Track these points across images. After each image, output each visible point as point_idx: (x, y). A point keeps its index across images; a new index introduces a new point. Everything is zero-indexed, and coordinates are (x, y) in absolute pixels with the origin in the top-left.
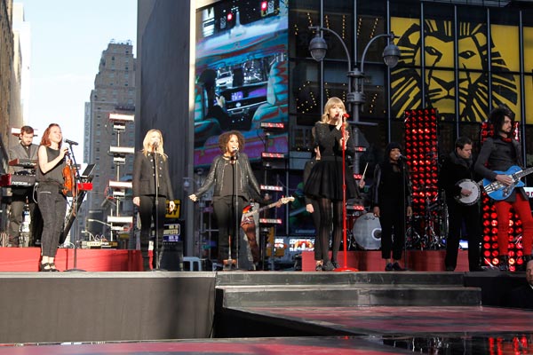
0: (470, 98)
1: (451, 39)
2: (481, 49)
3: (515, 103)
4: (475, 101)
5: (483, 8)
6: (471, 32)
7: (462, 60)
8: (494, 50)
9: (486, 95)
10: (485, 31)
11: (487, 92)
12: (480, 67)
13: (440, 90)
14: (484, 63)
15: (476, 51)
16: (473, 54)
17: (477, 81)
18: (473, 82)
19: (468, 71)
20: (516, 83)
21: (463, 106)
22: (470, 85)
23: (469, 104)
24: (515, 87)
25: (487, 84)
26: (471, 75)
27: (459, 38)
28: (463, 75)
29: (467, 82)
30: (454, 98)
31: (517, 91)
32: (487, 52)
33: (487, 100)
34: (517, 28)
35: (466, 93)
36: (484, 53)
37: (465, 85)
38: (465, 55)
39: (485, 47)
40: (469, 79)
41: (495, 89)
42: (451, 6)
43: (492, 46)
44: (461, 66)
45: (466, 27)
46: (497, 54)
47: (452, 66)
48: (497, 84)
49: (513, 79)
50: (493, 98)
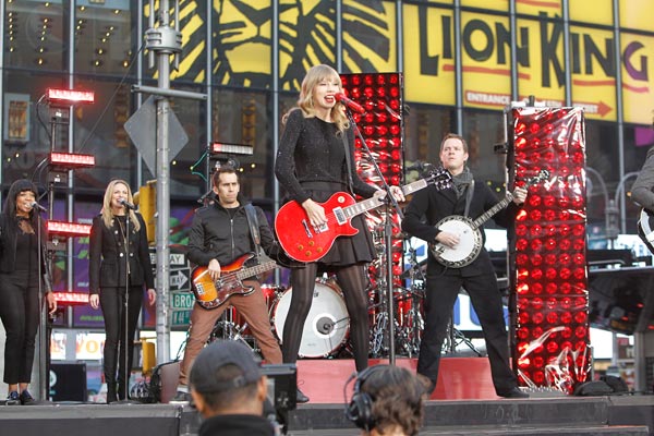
0: (300, 44)
3: (386, 57)
4: (309, 50)
9: (330, 39)
11: (334, 34)
13: (242, 25)
17: (314, 11)
18: (306, 11)
20: (389, 17)
21: (286, 60)
22: (300, 17)
23: (298, 56)
24: (385, 26)
25: (333, 18)
29: (295, 12)
30: (269, 42)
31: (390, 34)
33: (334, 50)
35: (293, 34)
37: (291, 16)
40: (299, 5)
41: (346, 26)
48: (352, 18)
49: (383, 11)
50: (345, 46)
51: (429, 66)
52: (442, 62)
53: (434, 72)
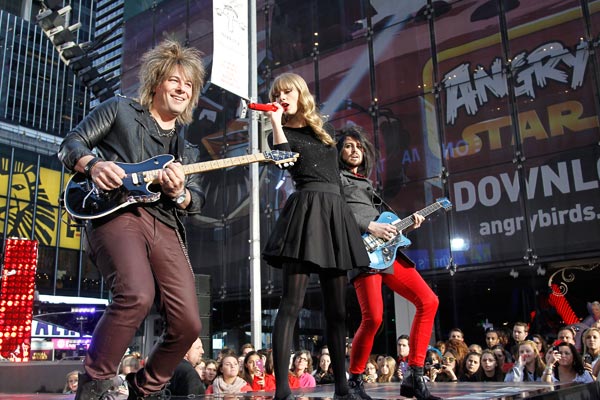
0: (17, 222)
1: (8, 173)
2: (30, 185)
3: (53, 230)
4: (21, 225)
5: (35, 154)
6: (24, 169)
7: (14, 191)
8: (41, 187)
9: (30, 221)
10: (34, 171)
11: (32, 219)
12: (29, 199)
14: (32, 197)
15: (26, 186)
16: (23, 187)
17: (26, 209)
18: (21, 209)
19: (18, 200)
20: (55, 214)
21: (10, 228)
22: (18, 212)
23: (16, 226)
24: (53, 217)
25: (32, 213)
26: (21, 203)
27: (14, 173)
28: (14, 203)
29: (16, 209)
30: (3, 220)
31: (55, 221)
32: (35, 188)
33: (31, 225)
34: (59, 173)
35: (15, 218)
36: (33, 188)
37: (14, 211)
38: (17, 187)
39: (34, 184)
40: (18, 207)
41: (38, 216)
42: (9, 147)
43: (40, 183)
44: (13, 196)
45: (20, 166)
46: (43, 191)
47: (5, 195)
48: (40, 213)
49: (53, 211)
50: (36, 224)
51: (70, 234)
52: (76, 233)
53: (72, 237)
